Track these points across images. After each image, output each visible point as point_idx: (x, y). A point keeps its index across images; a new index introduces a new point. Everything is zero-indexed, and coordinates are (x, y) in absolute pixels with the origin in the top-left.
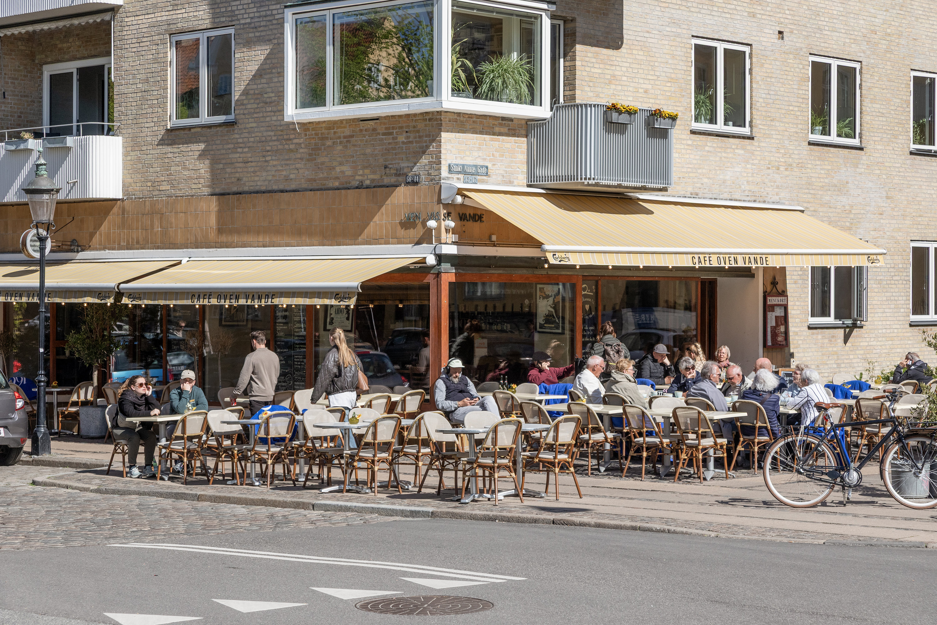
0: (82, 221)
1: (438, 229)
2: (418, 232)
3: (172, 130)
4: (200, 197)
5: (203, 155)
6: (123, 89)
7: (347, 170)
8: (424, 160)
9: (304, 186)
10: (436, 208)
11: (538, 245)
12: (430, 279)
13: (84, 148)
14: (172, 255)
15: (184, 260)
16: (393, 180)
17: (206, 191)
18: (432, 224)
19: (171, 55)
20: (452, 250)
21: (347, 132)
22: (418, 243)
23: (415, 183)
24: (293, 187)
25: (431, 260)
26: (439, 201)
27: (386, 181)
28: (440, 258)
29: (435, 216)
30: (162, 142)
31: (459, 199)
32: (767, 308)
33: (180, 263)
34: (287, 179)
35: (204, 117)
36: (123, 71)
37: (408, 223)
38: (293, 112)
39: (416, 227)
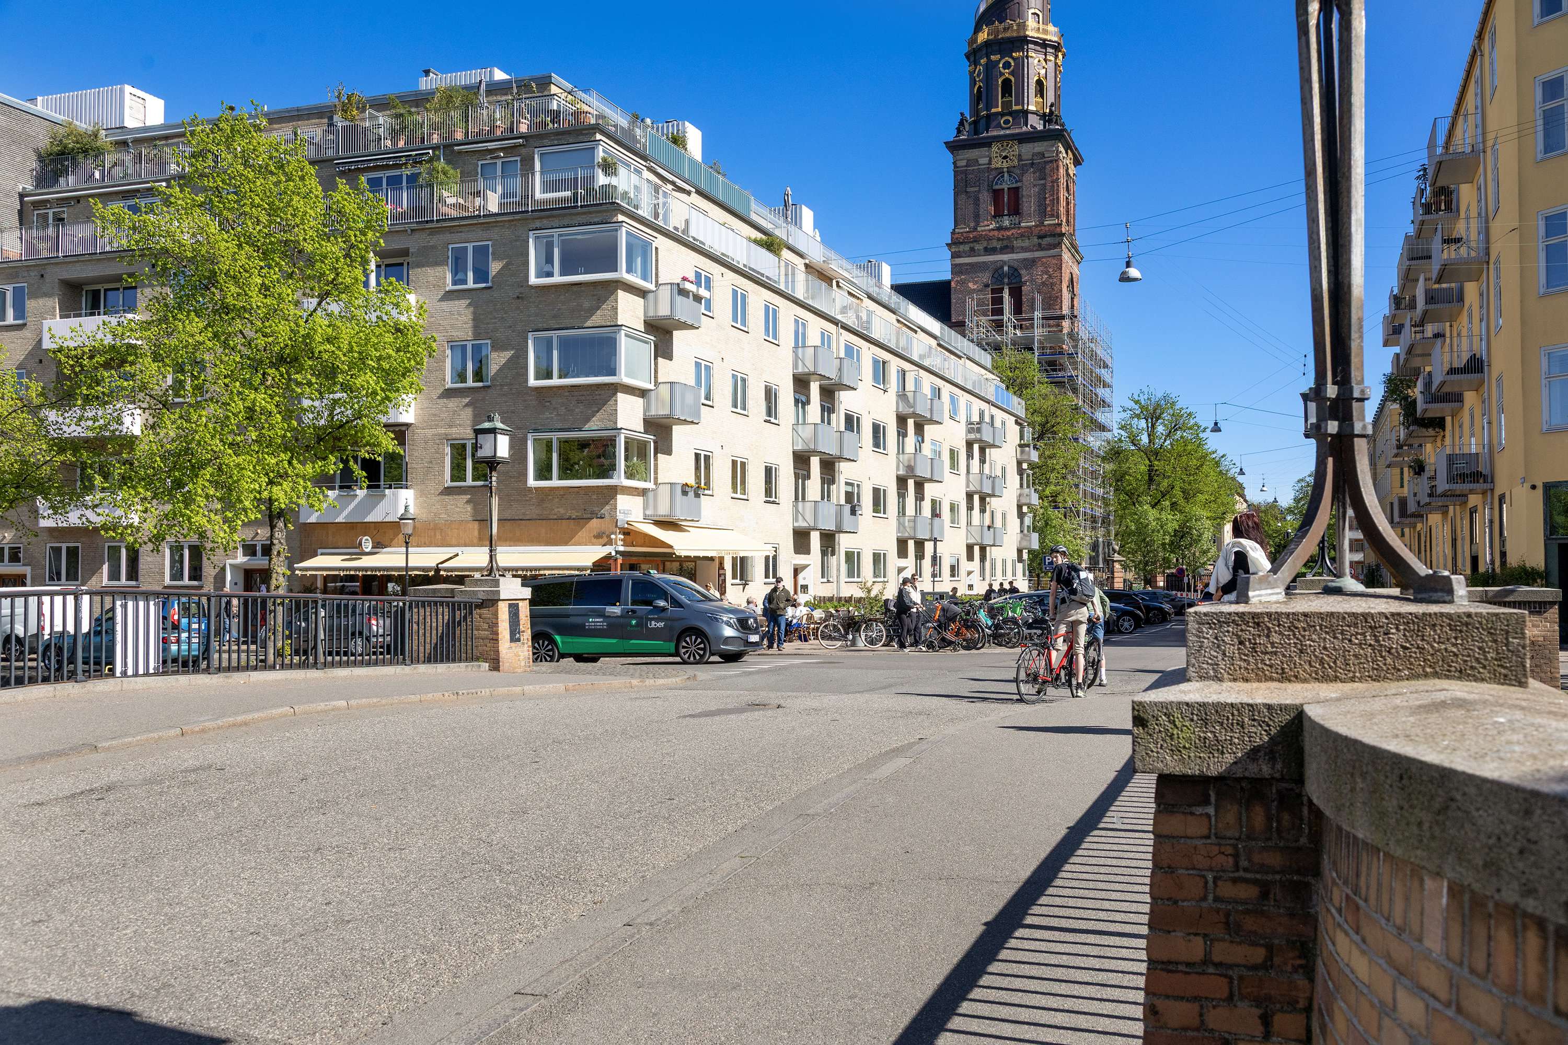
0: (385, 532)
1: (616, 539)
2: (605, 540)
3: (448, 488)
4: (467, 522)
5: (468, 502)
6: (414, 466)
7: (562, 510)
8: (607, 507)
9: (535, 517)
10: (614, 530)
11: (671, 547)
12: (611, 562)
13: (394, 495)
14: (454, 550)
15: (460, 553)
16: (589, 516)
17: (471, 518)
18: (613, 536)
19: (448, 450)
20: (622, 549)
21: (562, 493)
22: (604, 545)
23: (601, 518)
24: (528, 517)
25: (613, 554)
26: (616, 526)
27: (585, 516)
28: (617, 552)
29: (615, 533)
30: (441, 494)
31: (626, 526)
32: (719, 575)
33: (457, 555)
34: (524, 514)
35: (469, 482)
36: (415, 456)
37: (598, 536)
38: (532, 482)
39: (603, 538)
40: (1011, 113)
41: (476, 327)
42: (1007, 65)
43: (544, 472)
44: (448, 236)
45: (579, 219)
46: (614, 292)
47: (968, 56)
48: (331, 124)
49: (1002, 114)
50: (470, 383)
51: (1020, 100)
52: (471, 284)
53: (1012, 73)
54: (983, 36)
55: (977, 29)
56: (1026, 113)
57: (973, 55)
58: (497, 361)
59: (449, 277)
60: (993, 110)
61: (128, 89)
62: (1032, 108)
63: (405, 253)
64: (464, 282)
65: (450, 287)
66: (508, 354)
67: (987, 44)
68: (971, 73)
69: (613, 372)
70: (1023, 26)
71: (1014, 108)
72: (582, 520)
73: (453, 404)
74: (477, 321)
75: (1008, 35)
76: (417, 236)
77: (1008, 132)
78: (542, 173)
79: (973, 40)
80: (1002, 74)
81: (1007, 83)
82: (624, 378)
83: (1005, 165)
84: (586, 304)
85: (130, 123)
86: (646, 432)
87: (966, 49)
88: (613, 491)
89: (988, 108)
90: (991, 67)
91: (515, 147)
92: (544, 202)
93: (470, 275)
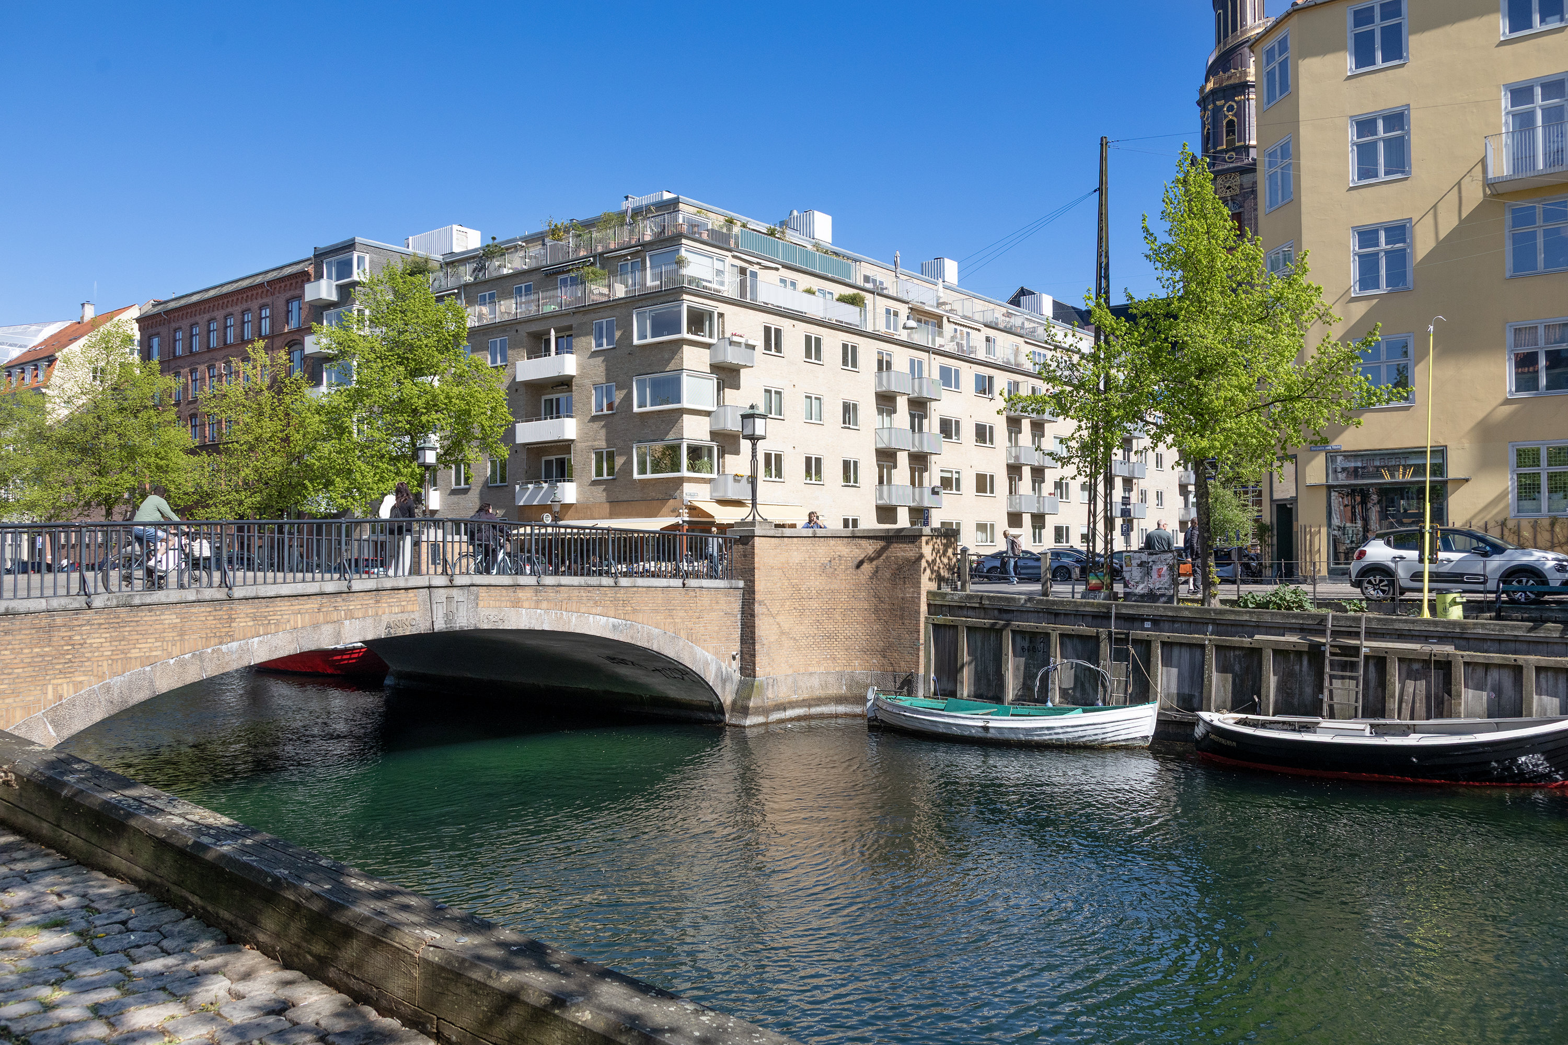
0: (563, 509)
1: (683, 513)
2: (677, 514)
3: (594, 481)
4: (603, 503)
5: (604, 489)
6: (575, 467)
7: (653, 494)
8: (678, 492)
9: (639, 499)
10: (682, 506)
11: (713, 517)
12: (680, 528)
13: (562, 486)
16: (668, 498)
17: (605, 501)
18: (681, 511)
19: (593, 456)
20: (687, 519)
21: (654, 482)
22: (677, 517)
23: (675, 499)
24: (636, 499)
26: (683, 504)
27: (666, 498)
28: (683, 522)
29: (682, 509)
30: (590, 485)
31: (689, 504)
34: (634, 497)
35: (605, 477)
36: (576, 459)
37: (673, 511)
38: (636, 476)
39: (675, 512)
40: (1233, 150)
41: (607, 374)
42: (1230, 108)
43: (642, 471)
44: (593, 315)
45: (662, 299)
46: (681, 347)
47: (1199, 104)
48: (544, 244)
49: (1226, 151)
50: (605, 412)
51: (1242, 137)
52: (605, 347)
53: (1235, 115)
54: (1210, 86)
55: (1207, 80)
56: (1247, 148)
57: (1203, 102)
58: (618, 396)
59: (593, 342)
60: (1219, 148)
61: (455, 227)
62: (1253, 142)
63: (570, 328)
64: (601, 345)
65: (594, 348)
66: (625, 392)
67: (1213, 92)
68: (1202, 117)
69: (679, 402)
70: (1245, 74)
71: (1237, 144)
72: (664, 500)
73: (596, 425)
74: (608, 370)
75: (1231, 82)
76: (576, 316)
77: (1231, 165)
78: (651, 268)
79: (1202, 89)
80: (1226, 116)
81: (1231, 124)
82: (686, 404)
83: (1228, 194)
84: (666, 356)
85: (456, 250)
86: (712, 440)
87: (1197, 97)
88: (681, 480)
89: (1215, 147)
90: (1217, 111)
91: (638, 252)
92: (650, 288)
93: (605, 341)
